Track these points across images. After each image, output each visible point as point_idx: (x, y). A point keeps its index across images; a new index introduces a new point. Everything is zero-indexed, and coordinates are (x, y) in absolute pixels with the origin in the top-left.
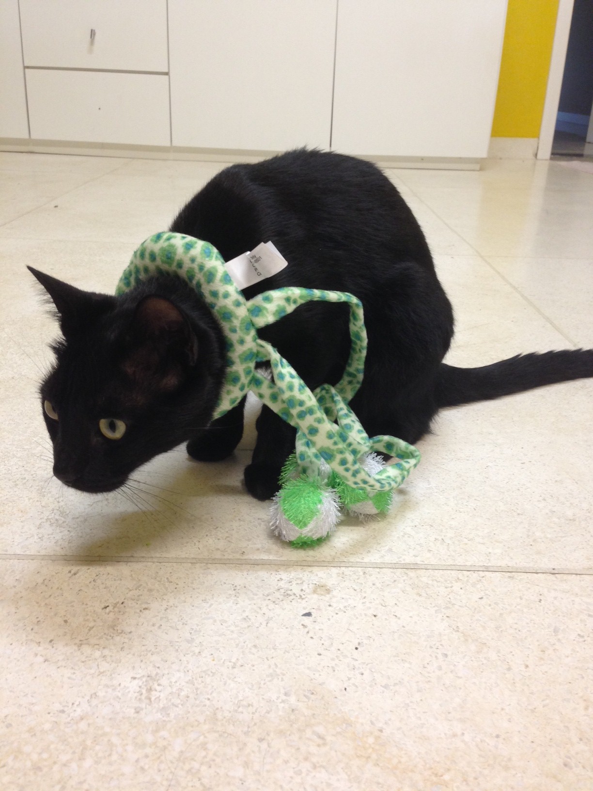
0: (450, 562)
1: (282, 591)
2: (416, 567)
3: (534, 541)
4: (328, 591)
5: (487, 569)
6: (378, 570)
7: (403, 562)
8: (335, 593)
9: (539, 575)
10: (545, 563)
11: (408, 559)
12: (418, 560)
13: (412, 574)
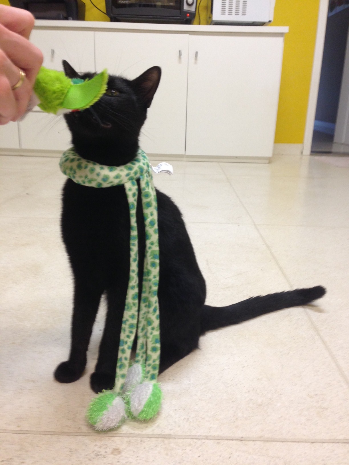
0: (188, 434)
1: (95, 452)
2: (169, 437)
3: (237, 419)
4: (119, 453)
5: (207, 438)
6: (149, 439)
7: (163, 434)
8: (123, 454)
9: (234, 441)
10: (239, 434)
11: (167, 432)
12: (172, 432)
13: (166, 441)
